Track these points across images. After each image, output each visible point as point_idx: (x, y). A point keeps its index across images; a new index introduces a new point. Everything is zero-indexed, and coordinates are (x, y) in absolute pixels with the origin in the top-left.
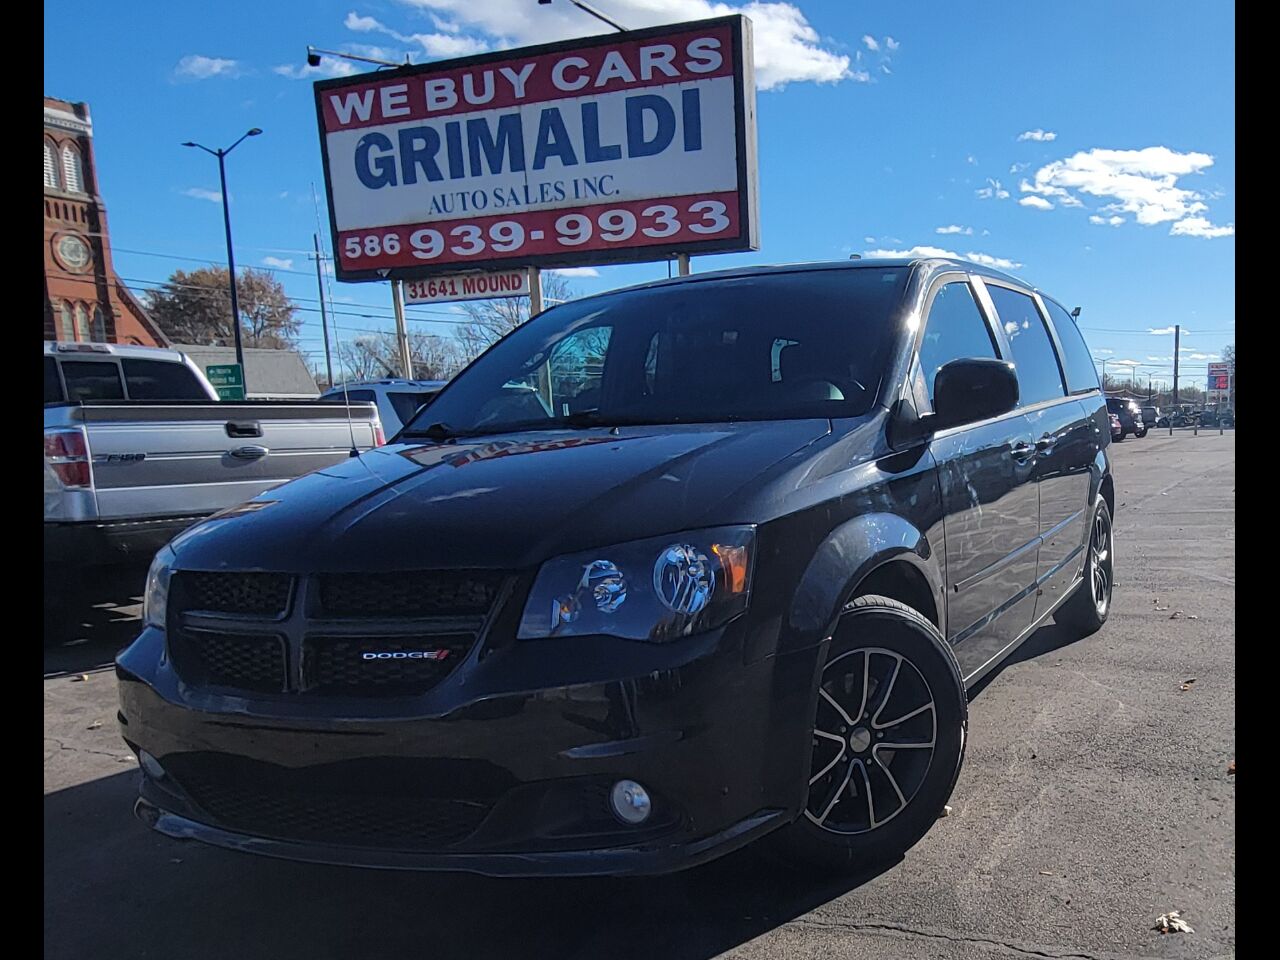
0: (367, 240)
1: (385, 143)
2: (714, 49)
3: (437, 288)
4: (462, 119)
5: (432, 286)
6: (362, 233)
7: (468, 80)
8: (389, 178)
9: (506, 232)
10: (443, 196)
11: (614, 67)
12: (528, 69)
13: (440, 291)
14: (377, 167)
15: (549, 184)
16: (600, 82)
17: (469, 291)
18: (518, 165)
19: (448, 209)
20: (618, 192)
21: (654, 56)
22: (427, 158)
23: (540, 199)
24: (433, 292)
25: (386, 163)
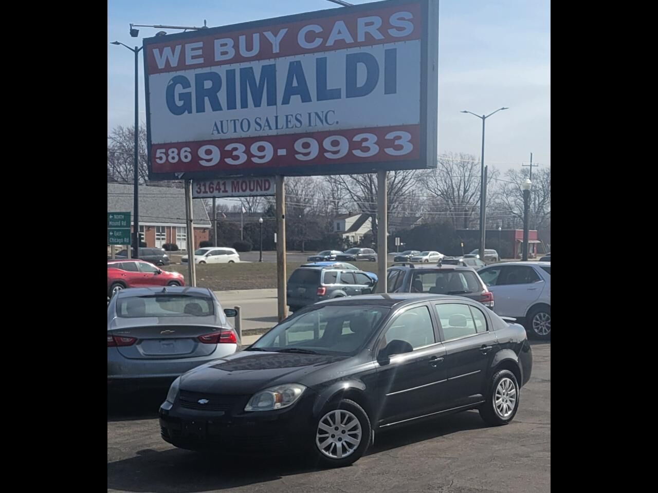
0: (170, 151)
1: (185, 83)
2: (409, 20)
3: (215, 187)
4: (237, 67)
5: (211, 185)
6: (167, 146)
7: (242, 39)
8: (187, 108)
9: (261, 149)
10: (222, 122)
11: (339, 32)
12: (283, 32)
13: (216, 189)
14: (180, 100)
15: (292, 115)
16: (330, 43)
17: (235, 191)
18: (272, 102)
19: (225, 131)
20: (337, 123)
21: (367, 24)
22: (213, 94)
23: (285, 126)
24: (211, 190)
25: (185, 97)
